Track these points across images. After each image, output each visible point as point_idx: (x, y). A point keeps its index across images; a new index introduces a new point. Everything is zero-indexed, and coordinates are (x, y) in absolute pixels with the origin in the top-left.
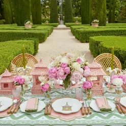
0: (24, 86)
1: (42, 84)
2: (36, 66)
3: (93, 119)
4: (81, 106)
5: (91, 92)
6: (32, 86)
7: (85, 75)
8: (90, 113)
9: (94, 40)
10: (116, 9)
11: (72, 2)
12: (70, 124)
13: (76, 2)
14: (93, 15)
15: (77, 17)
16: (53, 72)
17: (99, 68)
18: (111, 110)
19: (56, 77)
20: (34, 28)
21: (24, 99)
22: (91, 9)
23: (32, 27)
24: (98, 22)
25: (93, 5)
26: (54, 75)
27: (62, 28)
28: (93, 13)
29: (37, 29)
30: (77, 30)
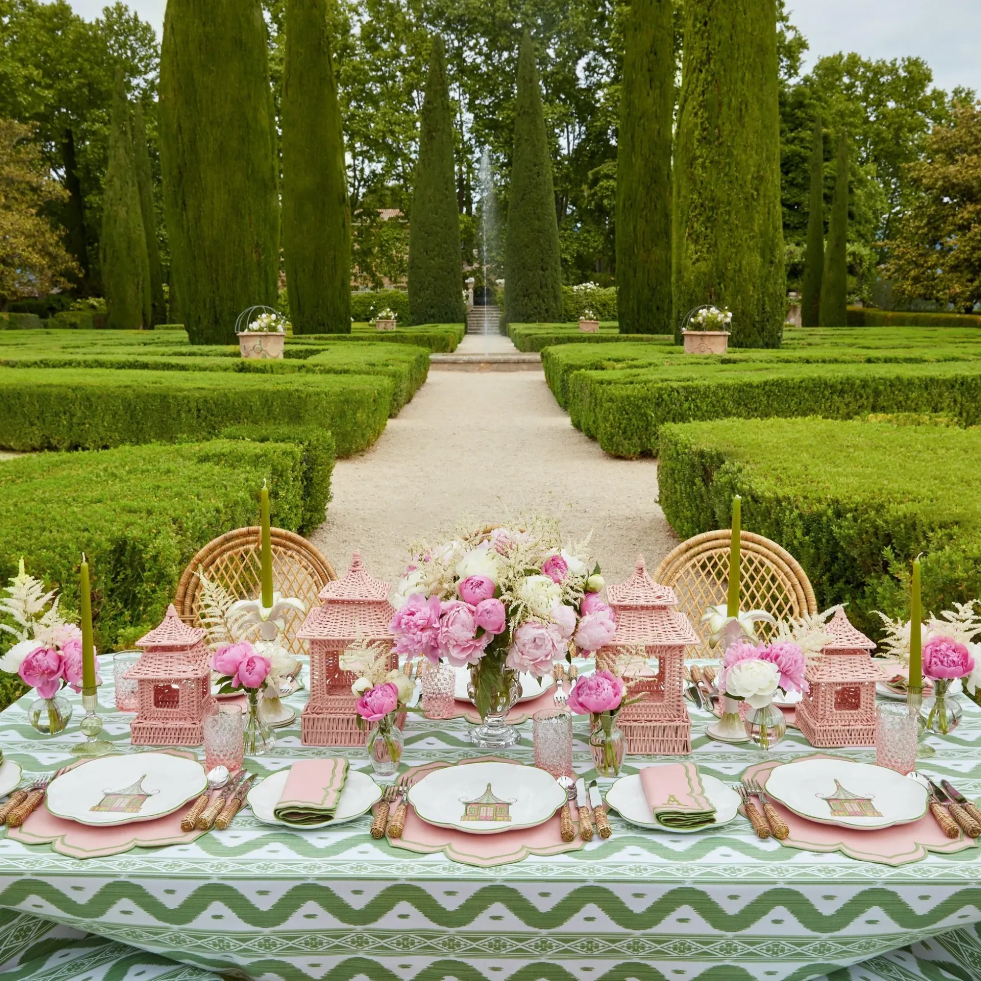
0: (260, 695)
1: (359, 685)
2: (329, 592)
3: (616, 857)
4: (560, 799)
5: (615, 736)
6: (301, 706)
7: (584, 639)
8: (605, 834)
9: (686, 447)
10: (857, 231)
11: (555, 185)
12: (495, 880)
13: (585, 187)
14: (697, 278)
15: (590, 285)
16: (420, 622)
17: (664, 608)
18: (713, 821)
19: (433, 650)
20: (302, 362)
21: (263, 768)
22: (681, 238)
23: (287, 355)
24: (728, 320)
25: (697, 211)
26: (424, 640)
27: (487, 357)
28: (694, 264)
29: (321, 366)
30: (585, 378)
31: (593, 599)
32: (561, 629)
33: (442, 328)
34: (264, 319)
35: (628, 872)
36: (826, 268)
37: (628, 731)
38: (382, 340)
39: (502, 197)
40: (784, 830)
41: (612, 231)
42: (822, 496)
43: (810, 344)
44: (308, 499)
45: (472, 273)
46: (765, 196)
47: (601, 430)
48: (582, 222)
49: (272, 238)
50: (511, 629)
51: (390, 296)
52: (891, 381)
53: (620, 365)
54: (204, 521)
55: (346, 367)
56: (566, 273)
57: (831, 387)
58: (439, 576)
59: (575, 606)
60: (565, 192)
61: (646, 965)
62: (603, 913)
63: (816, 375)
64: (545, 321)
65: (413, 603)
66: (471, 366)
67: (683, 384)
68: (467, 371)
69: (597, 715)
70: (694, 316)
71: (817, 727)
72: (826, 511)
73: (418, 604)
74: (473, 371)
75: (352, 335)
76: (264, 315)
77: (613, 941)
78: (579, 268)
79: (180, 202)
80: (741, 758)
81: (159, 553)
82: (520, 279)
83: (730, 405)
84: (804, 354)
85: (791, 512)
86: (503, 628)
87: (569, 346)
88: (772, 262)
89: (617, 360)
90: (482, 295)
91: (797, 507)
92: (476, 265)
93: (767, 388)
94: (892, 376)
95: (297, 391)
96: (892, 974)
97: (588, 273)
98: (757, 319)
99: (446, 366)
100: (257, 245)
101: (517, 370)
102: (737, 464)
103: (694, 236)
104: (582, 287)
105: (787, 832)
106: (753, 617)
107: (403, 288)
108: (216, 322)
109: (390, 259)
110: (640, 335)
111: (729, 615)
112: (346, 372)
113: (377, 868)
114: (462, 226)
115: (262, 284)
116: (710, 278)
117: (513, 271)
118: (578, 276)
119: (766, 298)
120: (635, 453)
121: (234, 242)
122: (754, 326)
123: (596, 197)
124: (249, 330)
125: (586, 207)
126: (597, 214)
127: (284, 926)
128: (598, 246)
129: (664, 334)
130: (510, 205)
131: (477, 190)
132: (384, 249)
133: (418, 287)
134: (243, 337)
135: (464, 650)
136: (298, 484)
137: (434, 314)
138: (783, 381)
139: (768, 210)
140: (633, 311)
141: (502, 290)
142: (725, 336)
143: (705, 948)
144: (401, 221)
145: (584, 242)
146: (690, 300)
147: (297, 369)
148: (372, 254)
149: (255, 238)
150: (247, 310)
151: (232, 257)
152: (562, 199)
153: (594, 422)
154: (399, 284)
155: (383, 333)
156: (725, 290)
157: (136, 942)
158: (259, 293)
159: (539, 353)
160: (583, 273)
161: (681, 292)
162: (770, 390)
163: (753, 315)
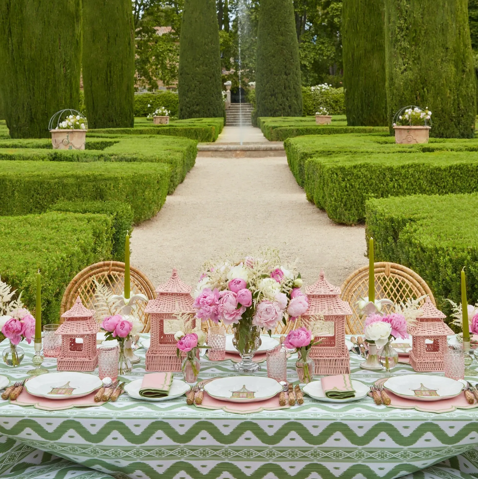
1: (178, 334)
2: (161, 289)
3: (306, 411)
5: (309, 361)
7: (291, 310)
8: (301, 403)
9: (381, 215)
11: (296, 7)
12: (247, 419)
13: (319, 8)
14: (405, 84)
15: (325, 86)
16: (209, 301)
17: (334, 296)
18: (353, 396)
19: (215, 316)
20: (100, 152)
21: (128, 380)
23: (88, 146)
24: (429, 117)
25: (404, 33)
26: (211, 310)
27: (242, 146)
28: (402, 73)
29: (115, 155)
30: (316, 163)
31: (297, 291)
32: (280, 304)
33: (205, 122)
34: (71, 120)
35: (310, 415)
37: (317, 361)
38: (158, 133)
39: (253, 17)
40: (388, 400)
42: (465, 247)
44: (116, 254)
45: (230, 77)
47: (328, 203)
48: (318, 35)
49: (76, 56)
50: (255, 304)
51: (164, 96)
54: (56, 265)
55: (134, 156)
56: (305, 76)
58: (218, 279)
59: (287, 294)
60: (304, 12)
61: (320, 465)
62: (299, 436)
64: (288, 115)
65: (205, 292)
66: (230, 153)
68: (226, 157)
69: (300, 348)
70: (402, 114)
71: (417, 360)
72: (466, 257)
73: (208, 293)
74: (231, 157)
75: (135, 128)
76: (71, 117)
77: (304, 451)
78: (316, 72)
79: (7, 31)
80: (375, 376)
81: (29, 285)
82: (268, 82)
83: (425, 184)
85: (444, 257)
86: (251, 304)
88: (464, 71)
90: (237, 94)
91: (448, 255)
92: (232, 70)
93: (452, 171)
96: (446, 476)
97: (323, 76)
98: (454, 115)
99: (210, 153)
100: (65, 62)
101: (265, 156)
102: (415, 226)
104: (318, 87)
105: (390, 401)
106: (383, 302)
107: (174, 89)
108: (32, 120)
109: (164, 67)
110: (364, 127)
111: (369, 300)
112: (134, 160)
113: (191, 414)
114: (221, 40)
115: (67, 91)
116: (416, 83)
117: (263, 75)
118: (315, 79)
119: (460, 99)
120: (353, 221)
121: (47, 60)
122: (452, 120)
123: (328, 16)
124: (59, 128)
125: (321, 23)
126: (329, 29)
127: (147, 444)
128: (330, 54)
129: (382, 126)
130: (259, 23)
131: (233, 12)
132: (160, 58)
133: (186, 89)
134: (55, 133)
135: (231, 315)
136: (110, 242)
137: (199, 110)
138: (464, 165)
139: (459, 31)
140: (358, 108)
141: (254, 90)
142: (427, 129)
143: (349, 455)
144: (172, 36)
145: (319, 52)
146: (400, 101)
147: (97, 158)
148: (149, 62)
149: (63, 56)
150: (58, 112)
151: (45, 71)
152: (301, 18)
153: (323, 197)
154: (171, 86)
155: (158, 127)
156: (428, 92)
157: (74, 454)
158: (65, 98)
159: (283, 143)
160: (319, 76)
161: (393, 95)
162: (455, 173)
163: (450, 112)
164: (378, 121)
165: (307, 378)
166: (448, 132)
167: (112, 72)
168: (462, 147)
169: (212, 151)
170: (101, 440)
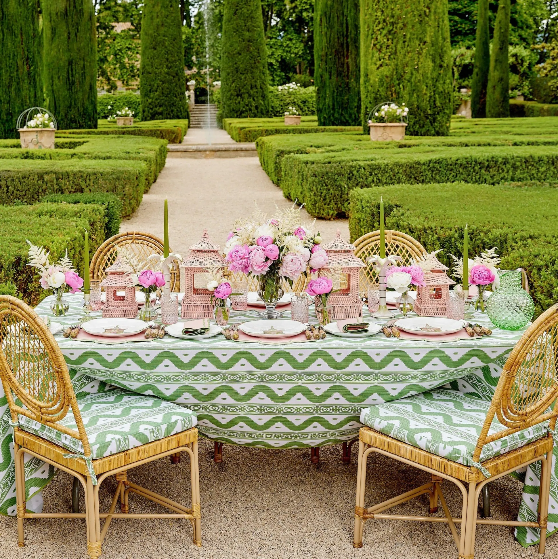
2: (193, 247)
7: (313, 263)
8: (324, 336)
9: (368, 202)
10: (520, 36)
13: (286, 2)
14: (381, 80)
15: (293, 86)
16: (241, 255)
17: (349, 251)
19: (247, 267)
20: (72, 151)
22: (367, 47)
23: (57, 146)
24: (405, 114)
25: (380, 26)
26: (243, 263)
27: (211, 147)
28: (378, 68)
29: (89, 154)
30: (294, 159)
31: (317, 247)
32: (303, 257)
33: (169, 124)
34: (40, 118)
35: (335, 345)
36: (491, 68)
38: (124, 133)
39: (217, 11)
40: (398, 334)
41: (311, 38)
42: (453, 226)
43: (474, 132)
45: (193, 77)
46: (435, 12)
47: (307, 198)
48: (285, 31)
49: (39, 53)
50: (281, 257)
51: (124, 97)
52: (525, 158)
53: (320, 150)
55: (108, 155)
56: (272, 75)
57: (480, 163)
59: (310, 249)
60: (271, 6)
61: (342, 386)
62: (325, 362)
63: (468, 155)
64: (255, 116)
65: (237, 247)
66: (199, 153)
67: (368, 163)
68: (195, 158)
69: (320, 295)
70: (378, 111)
71: (421, 307)
72: (453, 235)
73: (239, 248)
74: (200, 157)
75: (99, 130)
76: (39, 115)
77: (329, 375)
78: (283, 70)
82: (233, 82)
84: (464, 140)
85: (433, 236)
86: (277, 258)
87: (278, 137)
88: (441, 66)
89: (318, 147)
91: (436, 234)
92: (195, 70)
93: (431, 165)
94: (527, 155)
95: (80, 171)
97: (291, 75)
98: (430, 112)
99: (179, 154)
100: (28, 59)
101: (236, 157)
102: (401, 211)
103: (378, 46)
104: (286, 86)
107: (135, 90)
109: (123, 67)
110: (335, 127)
113: (231, 346)
114: (184, 37)
115: (32, 89)
116: (392, 80)
117: (228, 74)
118: (282, 78)
119: (437, 96)
120: (332, 215)
121: (9, 57)
122: (427, 118)
123: (297, 10)
124: (28, 126)
125: (288, 18)
126: (297, 24)
127: (193, 370)
128: (298, 51)
129: (354, 125)
130: (224, 18)
131: (195, 6)
132: (118, 57)
133: (149, 89)
134: (23, 132)
135: (260, 267)
136: (103, 231)
137: (162, 111)
138: (443, 159)
139: (438, 24)
140: (329, 107)
141: (219, 91)
142: (403, 126)
143: (367, 378)
144: (131, 33)
145: (287, 49)
146: (375, 98)
147: (70, 157)
148: (108, 61)
149: (26, 53)
150: (26, 111)
151: (8, 68)
152: (268, 12)
153: (301, 193)
154: (130, 87)
155: (123, 128)
156: (404, 89)
157: (129, 381)
158: (30, 97)
159: (255, 143)
160: (285, 75)
161: (368, 92)
162: (434, 167)
163: (426, 110)
164: (350, 121)
165: (326, 320)
166: (423, 130)
167: (74, 70)
168: (439, 143)
169: (181, 151)
170: (154, 368)
